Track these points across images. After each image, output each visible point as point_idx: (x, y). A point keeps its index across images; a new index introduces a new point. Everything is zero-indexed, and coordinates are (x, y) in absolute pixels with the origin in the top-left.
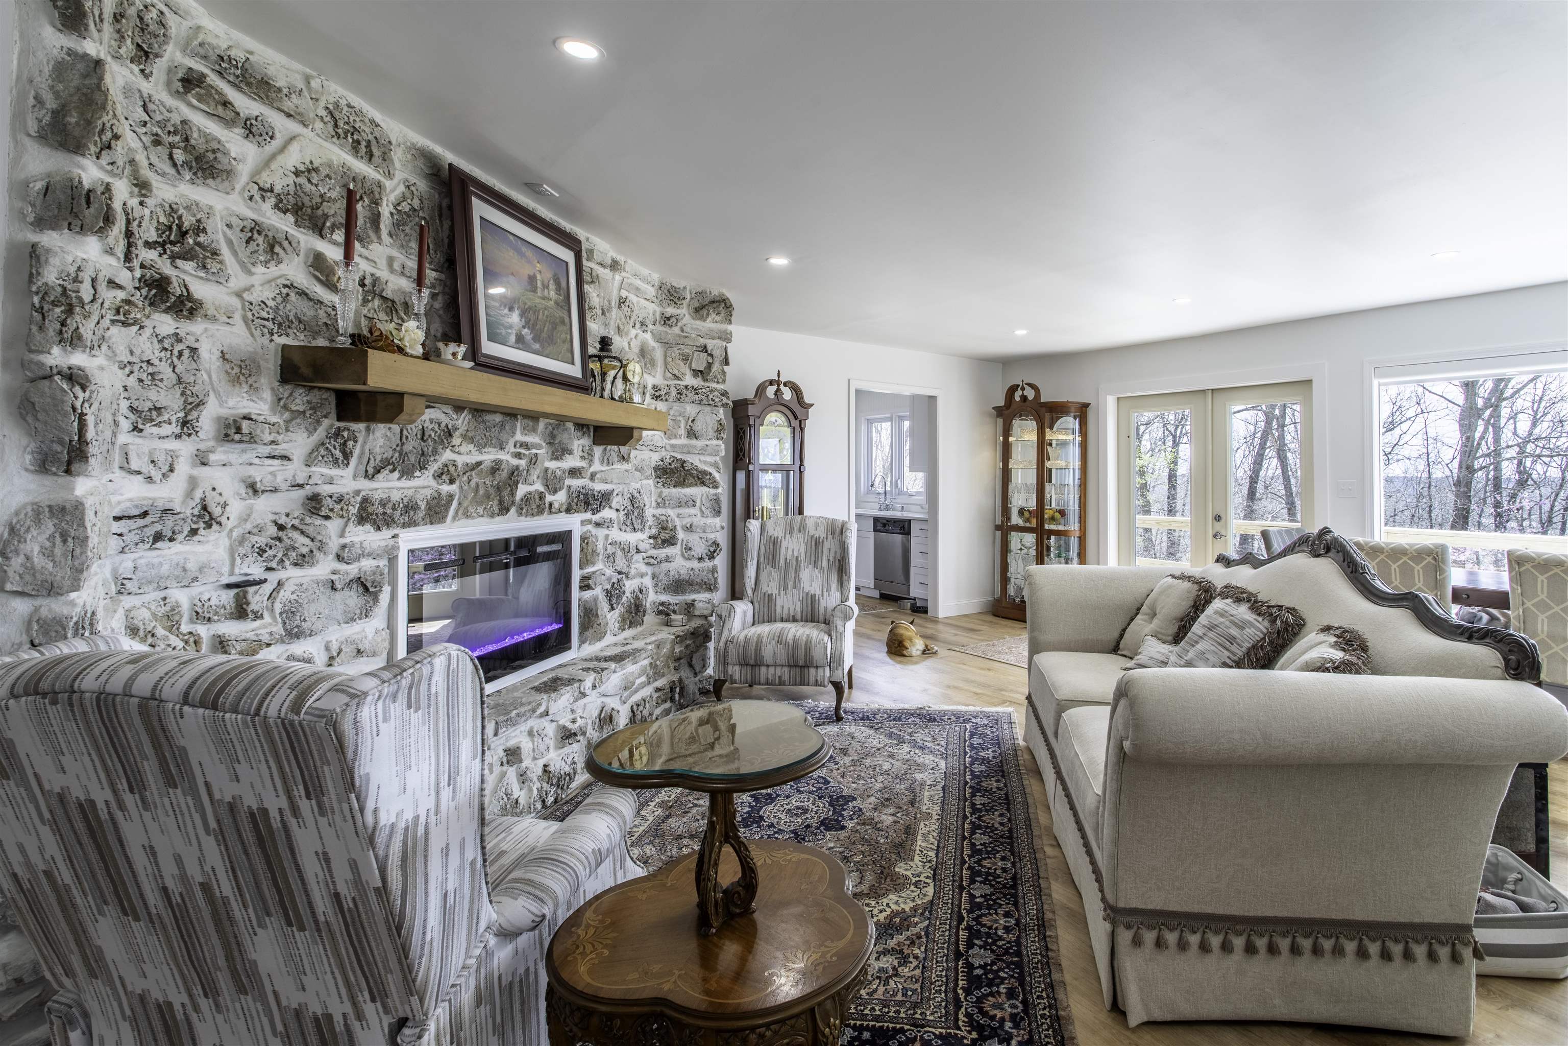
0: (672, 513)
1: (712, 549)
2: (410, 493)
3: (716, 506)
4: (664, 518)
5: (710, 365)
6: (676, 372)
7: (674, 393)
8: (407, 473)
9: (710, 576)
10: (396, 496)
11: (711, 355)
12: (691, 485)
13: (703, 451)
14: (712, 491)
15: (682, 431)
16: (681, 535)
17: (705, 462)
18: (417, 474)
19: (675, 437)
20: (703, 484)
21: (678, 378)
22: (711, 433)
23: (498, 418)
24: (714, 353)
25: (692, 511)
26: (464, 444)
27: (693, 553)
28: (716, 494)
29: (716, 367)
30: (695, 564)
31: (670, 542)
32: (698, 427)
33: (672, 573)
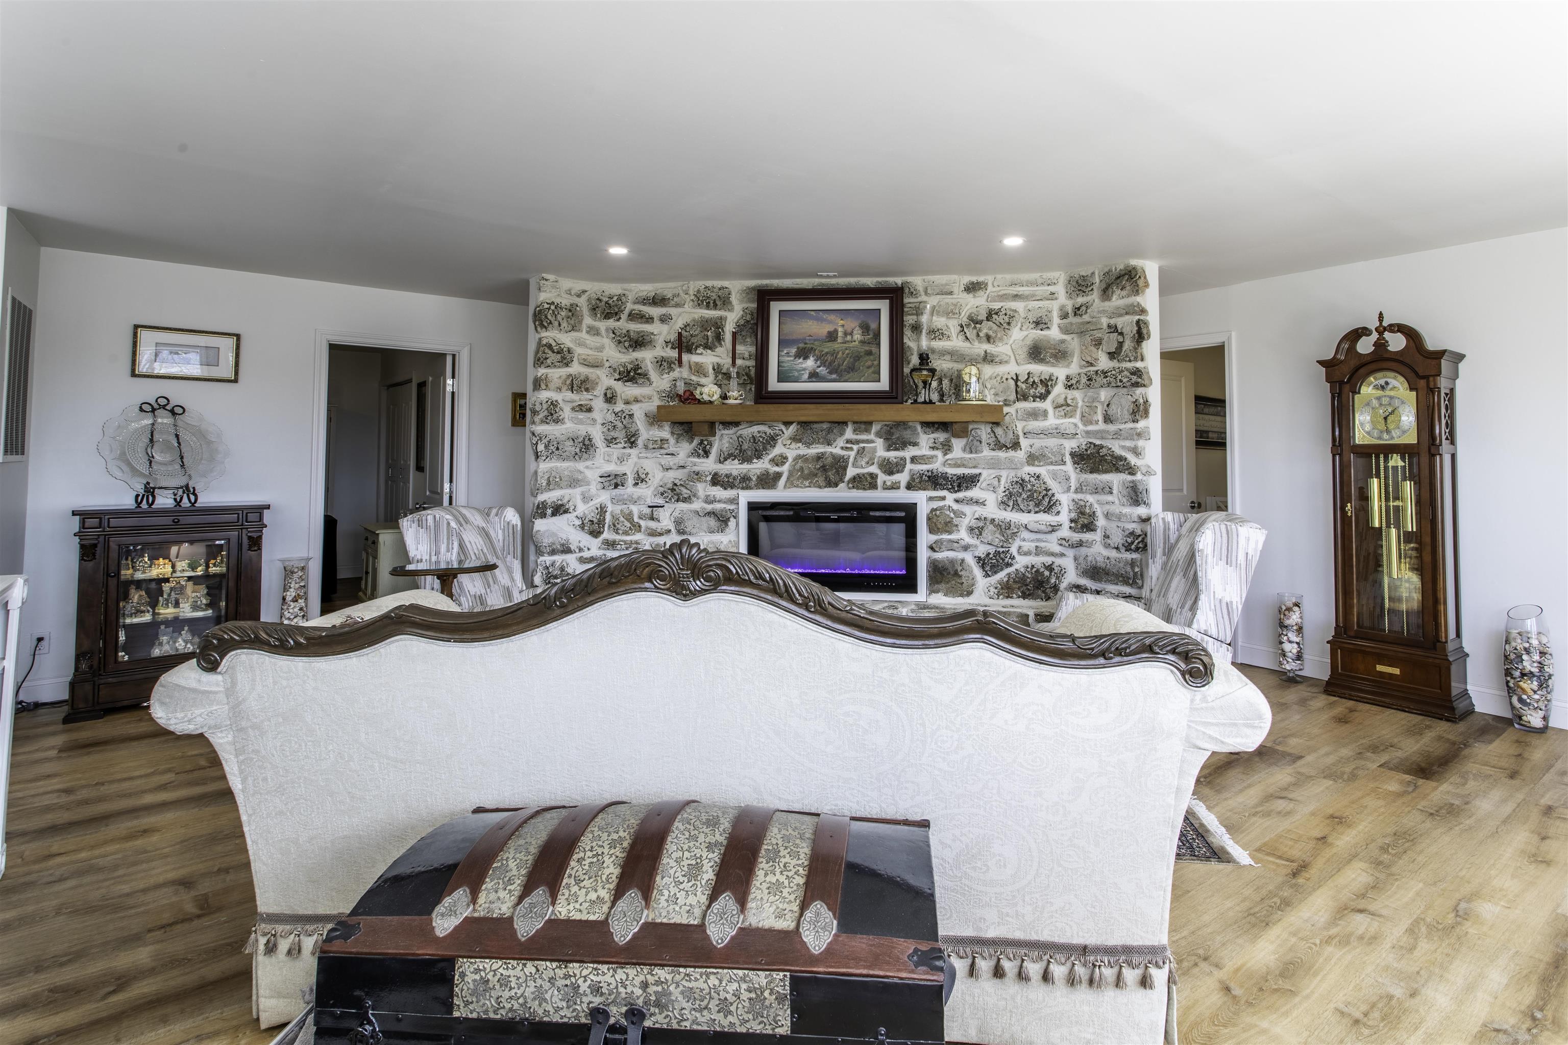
0: (1091, 499)
1: (1129, 540)
2: (745, 471)
3: (1133, 494)
4: (1082, 503)
5: (1121, 344)
6: (1089, 359)
7: (1084, 380)
8: (746, 459)
9: (1129, 569)
10: (735, 473)
11: (1121, 334)
12: (1106, 472)
13: (1117, 435)
14: (1130, 478)
15: (1100, 417)
16: (1101, 522)
17: (1123, 447)
18: (755, 461)
19: (1091, 423)
20: (1118, 470)
21: (1092, 365)
22: (1127, 416)
23: (825, 426)
24: (1124, 331)
25: (1110, 498)
26: (793, 444)
27: (1109, 541)
28: (1133, 482)
29: (1128, 345)
30: (1113, 554)
31: (1089, 527)
32: (1114, 410)
33: (1090, 559)
